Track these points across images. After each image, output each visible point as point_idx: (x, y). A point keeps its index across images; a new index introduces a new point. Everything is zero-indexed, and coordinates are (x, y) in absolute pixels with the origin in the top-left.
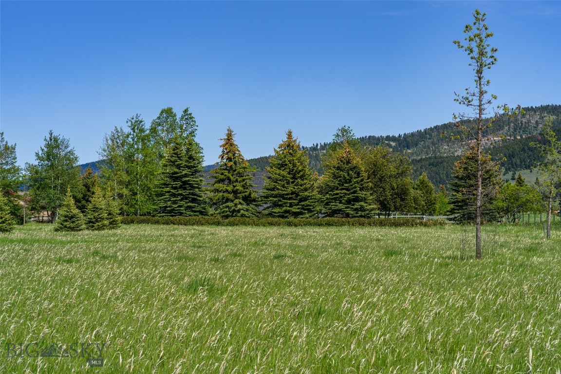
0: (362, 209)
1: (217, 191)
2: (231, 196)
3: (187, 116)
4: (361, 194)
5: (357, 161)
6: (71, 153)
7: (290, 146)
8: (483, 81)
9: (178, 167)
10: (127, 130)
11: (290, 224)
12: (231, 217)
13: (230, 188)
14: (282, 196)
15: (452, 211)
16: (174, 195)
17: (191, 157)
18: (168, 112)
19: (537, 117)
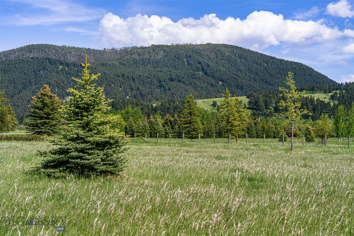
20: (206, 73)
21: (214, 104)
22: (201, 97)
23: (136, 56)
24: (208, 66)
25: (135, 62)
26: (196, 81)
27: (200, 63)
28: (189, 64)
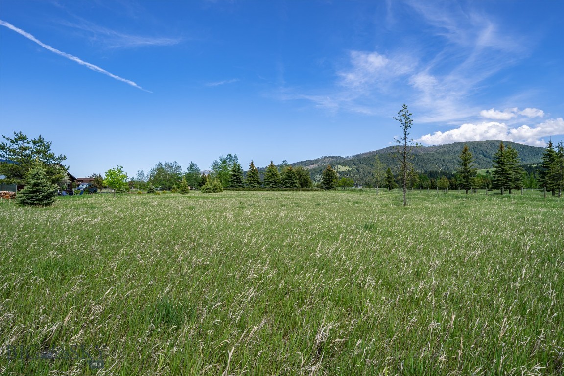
0: (296, 186)
1: (248, 180)
2: (253, 182)
3: (236, 156)
4: (295, 181)
5: (294, 170)
6: (198, 168)
7: (272, 166)
8: (407, 133)
9: (236, 172)
10: (219, 160)
11: (272, 190)
12: (253, 188)
13: (252, 179)
14: (270, 182)
15: (322, 187)
16: (235, 181)
17: (239, 169)
18: (230, 155)
19: (328, 159)
20: (485, 156)
21: (487, 172)
22: (481, 168)
23: (445, 149)
24: (486, 152)
25: (445, 153)
26: (479, 160)
27: (481, 151)
28: (475, 151)
